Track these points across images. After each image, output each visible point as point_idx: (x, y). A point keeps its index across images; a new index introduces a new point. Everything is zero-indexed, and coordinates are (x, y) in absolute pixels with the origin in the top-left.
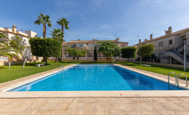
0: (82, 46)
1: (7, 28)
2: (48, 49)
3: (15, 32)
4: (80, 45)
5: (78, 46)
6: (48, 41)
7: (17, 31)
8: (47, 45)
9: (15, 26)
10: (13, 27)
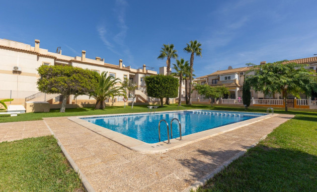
0: (229, 78)
1: (138, 70)
2: (158, 88)
3: (145, 72)
4: (226, 78)
5: (222, 79)
6: (157, 78)
7: (147, 70)
8: (157, 84)
9: (145, 65)
10: (144, 66)
